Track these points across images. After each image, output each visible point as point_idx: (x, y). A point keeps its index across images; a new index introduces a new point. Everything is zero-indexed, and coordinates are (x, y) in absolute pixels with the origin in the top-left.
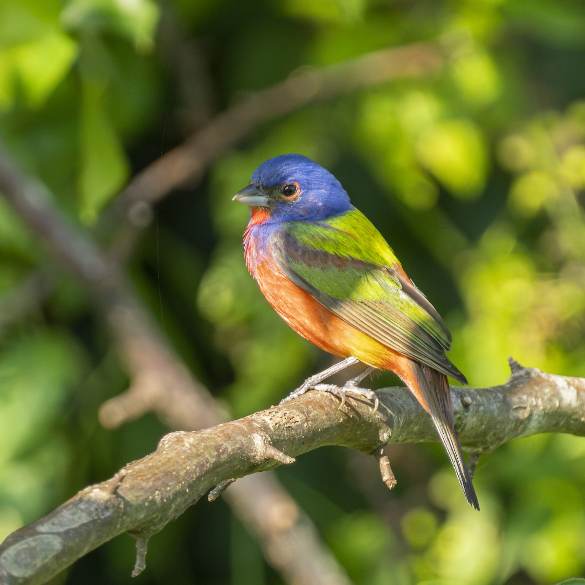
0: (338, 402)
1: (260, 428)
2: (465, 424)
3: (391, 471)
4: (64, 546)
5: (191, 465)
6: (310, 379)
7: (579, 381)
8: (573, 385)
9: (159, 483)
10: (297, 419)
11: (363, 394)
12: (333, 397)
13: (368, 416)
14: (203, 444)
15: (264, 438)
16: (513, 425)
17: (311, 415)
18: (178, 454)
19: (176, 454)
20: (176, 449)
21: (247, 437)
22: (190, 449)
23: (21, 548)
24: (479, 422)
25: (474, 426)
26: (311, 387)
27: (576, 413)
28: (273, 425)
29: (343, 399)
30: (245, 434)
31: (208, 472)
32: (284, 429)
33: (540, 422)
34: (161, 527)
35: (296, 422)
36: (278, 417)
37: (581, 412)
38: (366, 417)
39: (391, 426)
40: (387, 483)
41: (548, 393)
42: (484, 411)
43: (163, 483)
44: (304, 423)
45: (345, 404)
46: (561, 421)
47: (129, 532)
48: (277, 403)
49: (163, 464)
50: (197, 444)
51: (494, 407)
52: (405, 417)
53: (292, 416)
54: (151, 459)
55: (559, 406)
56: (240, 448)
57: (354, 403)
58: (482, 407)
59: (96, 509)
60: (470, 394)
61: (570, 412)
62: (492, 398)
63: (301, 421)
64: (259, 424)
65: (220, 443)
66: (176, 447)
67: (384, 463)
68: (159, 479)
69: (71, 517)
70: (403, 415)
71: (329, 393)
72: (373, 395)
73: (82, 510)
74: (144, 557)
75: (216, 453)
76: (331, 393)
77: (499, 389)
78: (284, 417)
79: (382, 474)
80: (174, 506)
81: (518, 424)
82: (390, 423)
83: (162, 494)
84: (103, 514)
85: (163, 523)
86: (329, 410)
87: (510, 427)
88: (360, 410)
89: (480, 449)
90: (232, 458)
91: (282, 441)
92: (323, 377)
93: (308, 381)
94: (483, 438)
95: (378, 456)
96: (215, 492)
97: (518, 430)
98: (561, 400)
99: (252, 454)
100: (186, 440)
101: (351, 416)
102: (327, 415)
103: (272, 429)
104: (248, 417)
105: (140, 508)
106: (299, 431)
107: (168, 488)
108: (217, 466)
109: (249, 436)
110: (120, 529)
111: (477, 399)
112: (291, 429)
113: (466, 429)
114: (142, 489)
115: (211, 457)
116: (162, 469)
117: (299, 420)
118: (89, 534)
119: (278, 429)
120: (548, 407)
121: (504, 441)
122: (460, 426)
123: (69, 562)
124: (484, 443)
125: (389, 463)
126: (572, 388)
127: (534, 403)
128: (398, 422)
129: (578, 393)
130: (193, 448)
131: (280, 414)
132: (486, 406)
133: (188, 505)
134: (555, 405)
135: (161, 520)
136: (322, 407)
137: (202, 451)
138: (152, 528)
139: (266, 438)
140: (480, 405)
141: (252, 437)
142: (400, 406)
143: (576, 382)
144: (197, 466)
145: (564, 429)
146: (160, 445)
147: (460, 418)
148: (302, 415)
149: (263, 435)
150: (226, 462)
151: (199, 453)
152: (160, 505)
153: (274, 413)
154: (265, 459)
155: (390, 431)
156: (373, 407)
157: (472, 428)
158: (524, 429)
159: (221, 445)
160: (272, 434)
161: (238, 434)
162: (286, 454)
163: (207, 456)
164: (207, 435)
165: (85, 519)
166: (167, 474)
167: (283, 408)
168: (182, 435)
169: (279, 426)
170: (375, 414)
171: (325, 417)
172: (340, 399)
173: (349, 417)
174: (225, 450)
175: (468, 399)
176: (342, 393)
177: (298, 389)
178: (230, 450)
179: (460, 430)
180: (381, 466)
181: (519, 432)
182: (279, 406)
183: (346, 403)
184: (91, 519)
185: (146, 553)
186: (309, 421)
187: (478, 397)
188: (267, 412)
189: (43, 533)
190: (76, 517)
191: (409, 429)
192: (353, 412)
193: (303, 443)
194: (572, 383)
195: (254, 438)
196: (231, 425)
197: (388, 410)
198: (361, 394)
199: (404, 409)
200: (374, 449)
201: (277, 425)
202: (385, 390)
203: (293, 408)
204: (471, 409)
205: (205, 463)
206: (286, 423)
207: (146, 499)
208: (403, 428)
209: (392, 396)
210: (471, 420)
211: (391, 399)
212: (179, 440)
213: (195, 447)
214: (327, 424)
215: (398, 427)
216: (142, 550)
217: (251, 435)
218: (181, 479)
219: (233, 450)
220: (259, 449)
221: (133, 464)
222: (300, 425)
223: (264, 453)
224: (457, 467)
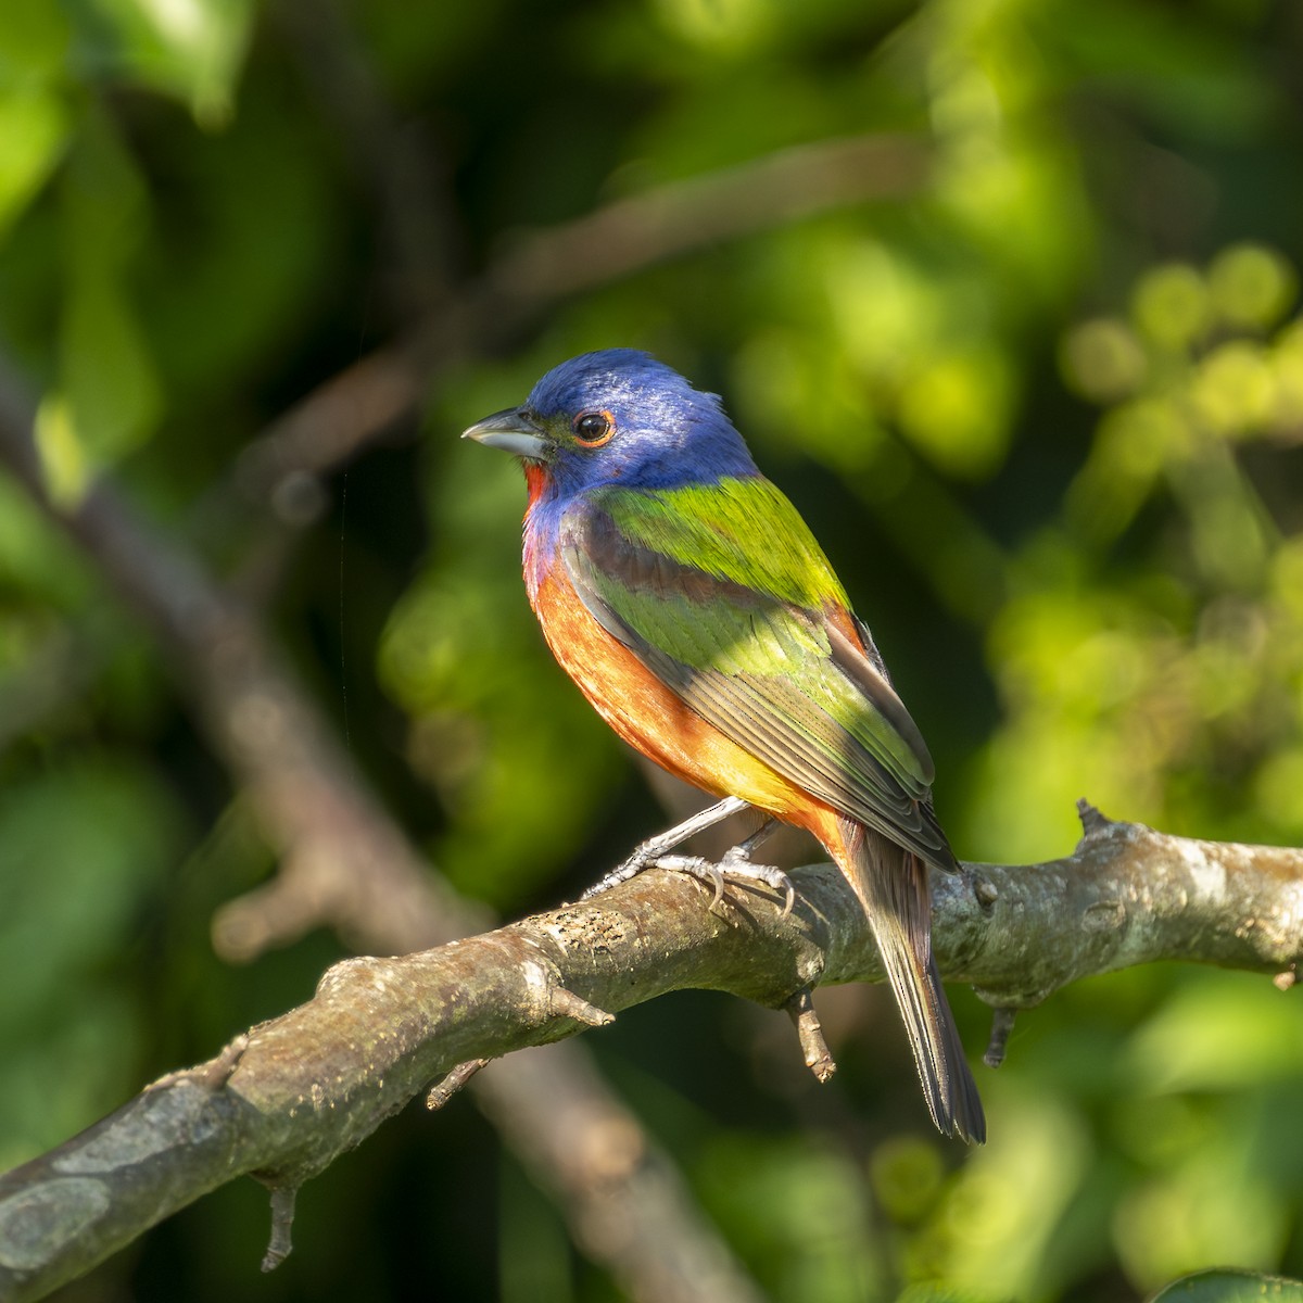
0: (708, 894)
1: (539, 949)
2: (984, 943)
3: (823, 1044)
4: (114, 1203)
5: (388, 1030)
6: (647, 846)
7: (1230, 850)
8: (1219, 859)
9: (319, 1068)
10: (619, 930)
11: (761, 877)
12: (696, 884)
13: (772, 924)
14: (415, 984)
15: (547, 971)
16: (1089, 944)
17: (649, 922)
18: (361, 1006)
19: (357, 1004)
20: (355, 995)
21: (509, 969)
22: (387, 994)
23: (20, 1206)
24: (1014, 940)
25: (1004, 947)
26: (649, 863)
27: (1223, 919)
28: (566, 943)
29: (719, 889)
30: (505, 963)
31: (425, 1044)
32: (590, 952)
33: (1146, 940)
34: (323, 1162)
35: (616, 937)
36: (577, 926)
37: (1235, 918)
38: (768, 928)
39: (824, 948)
40: (816, 1069)
41: (1164, 876)
42: (1025, 913)
43: (328, 1067)
44: (634, 940)
45: (723, 898)
46: (1192, 936)
47: (256, 1173)
48: (574, 897)
49: (329, 1027)
50: (402, 984)
51: (1046, 906)
52: (853, 928)
53: (607, 923)
54: (302, 1016)
55: (1188, 904)
56: (493, 994)
57: (741, 896)
58: (1021, 905)
59: (184, 1124)
60: (994, 879)
61: (1211, 915)
62: (1041, 886)
63: (627, 934)
64: (535, 941)
65: (452, 982)
66: (356, 989)
67: (808, 1026)
68: (318, 1059)
69: (128, 1141)
70: (848, 923)
71: (687, 876)
72: (783, 880)
73: (152, 1126)
74: (289, 1227)
75: (442, 1004)
76: (693, 875)
77: (1058, 867)
78: (590, 927)
79: (805, 1049)
80: (351, 1117)
81: (1100, 942)
82: (818, 936)
83: (325, 1091)
84: (198, 1135)
85: (327, 1155)
86: (688, 911)
87: (1080, 949)
88: (755, 912)
89: (1017, 998)
90: (479, 1015)
91: (585, 978)
92: (673, 840)
93: (641, 849)
94: (1023, 974)
95: (795, 1012)
96: (443, 1091)
97: (1100, 956)
98: (1191, 892)
99: (523, 1005)
100: (377, 974)
101: (736, 925)
102: (683, 921)
103: (565, 951)
104: (513, 926)
105: (276, 1121)
106: (622, 957)
107: (340, 1079)
108: (444, 1032)
109: (515, 966)
110: (236, 1165)
111: (1010, 888)
112: (605, 952)
113: (987, 954)
114: (283, 1079)
115: (431, 1013)
116: (326, 1037)
117: (623, 933)
118: (167, 1174)
119: (577, 952)
120: (1165, 905)
121: (1070, 978)
122: (973, 947)
123: (126, 1236)
124: (1028, 983)
125: (818, 1026)
126: (1215, 865)
127: (1135, 897)
128: (839, 939)
129: (1229, 876)
130: (393, 993)
131: (582, 920)
132: (1029, 904)
133: (383, 1115)
134: (1179, 900)
135: (324, 1149)
136: (672, 905)
137: (412, 998)
138: (305, 1165)
139: (551, 972)
140: (1013, 902)
141: (522, 969)
142: (841, 902)
143: (1225, 851)
144: (401, 1032)
145: (1198, 955)
146: (322, 986)
147: (972, 930)
148: (628, 922)
149: (544, 964)
150: (464, 1023)
151: (407, 1002)
152: (320, 1115)
153: (568, 918)
154: (550, 1017)
155: (820, 957)
156: (783, 905)
157: (1000, 952)
158: (1114, 952)
159: (454, 987)
160: (565, 964)
161: (490, 962)
162: (594, 1004)
163: (423, 1009)
164: (423, 965)
165: (158, 1144)
166: (337, 1047)
167: (587, 907)
168: (369, 967)
169: (579, 947)
170: (787, 921)
171: (679, 927)
172: (712, 888)
173: (731, 926)
174: (463, 997)
175: (991, 889)
176: (716, 874)
177: (620, 868)
178: (473, 996)
179: (973, 955)
180: (801, 1032)
181: (1101, 960)
182: (581, 903)
183: (725, 897)
184: (170, 1144)
185: (292, 1219)
186: (645, 934)
187: (1012, 884)
188: (554, 915)
189: (67, 1175)
190: (139, 1141)
191: (864, 952)
192: (741, 917)
193: (633, 983)
194: (1215, 853)
195: (525, 972)
196: (475, 943)
197: (816, 911)
198: (756, 877)
199: (852, 911)
200: (789, 996)
201: (576, 944)
202: (810, 868)
203: (610, 908)
204: (996, 911)
205: (419, 1025)
206: (595, 939)
207: (292, 1103)
208: (848, 950)
209: (825, 882)
210: (996, 935)
211: (823, 888)
212: (363, 976)
213: (396, 989)
214: (684, 942)
215: (838, 949)
216: (283, 1212)
217: (519, 965)
218: (366, 1059)
219: (481, 996)
220: (536, 996)
221: (264, 1028)
222: (624, 943)
223: (546, 1004)
224: (921, 1052)
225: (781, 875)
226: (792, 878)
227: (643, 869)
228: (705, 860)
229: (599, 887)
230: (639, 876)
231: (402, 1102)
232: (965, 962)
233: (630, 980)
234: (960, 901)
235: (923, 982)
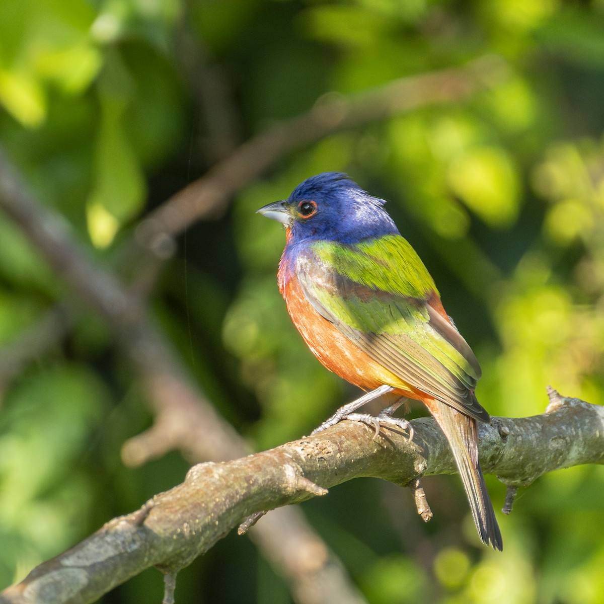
0: (372, 432)
1: (292, 459)
2: (503, 455)
3: (427, 502)
4: (90, 581)
5: (220, 498)
6: (343, 409)
9: (187, 515)
10: (330, 449)
11: (398, 424)
12: (366, 427)
13: (402, 446)
14: (233, 475)
15: (296, 469)
16: (552, 456)
18: (207, 486)
19: (205, 485)
20: (205, 481)
21: (278, 468)
22: (220, 480)
23: (46, 582)
24: (517, 453)
25: (512, 457)
26: (344, 417)
28: (305, 456)
29: (377, 429)
30: (275, 465)
31: (238, 504)
32: (316, 460)
33: (580, 453)
34: (189, 561)
35: (328, 453)
36: (310, 447)
38: (400, 447)
39: (427, 458)
40: (423, 515)
41: (588, 423)
42: (522, 441)
43: (192, 515)
44: (337, 454)
45: (379, 434)
46: (601, 452)
47: (158, 565)
48: (308, 433)
49: (192, 496)
50: (227, 475)
51: (533, 437)
52: (441, 448)
53: (324, 446)
54: (179, 491)
55: (600, 436)
56: (271, 480)
57: (388, 433)
58: (520, 437)
59: (123, 542)
60: (508, 424)
62: (530, 428)
63: (334, 451)
64: (290, 454)
65: (250, 474)
66: (205, 478)
67: (419, 495)
68: (187, 511)
69: (97, 550)
70: (439, 446)
71: (362, 423)
72: (408, 425)
73: (108, 543)
74: (173, 592)
75: (246, 485)
76: (365, 423)
77: (537, 418)
78: (316, 448)
79: (418, 506)
80: (203, 539)
81: (558, 455)
82: (424, 453)
83: (190, 527)
84: (130, 548)
85: (191, 557)
87: (548, 458)
88: (394, 441)
89: (518, 481)
90: (263, 490)
91: (314, 472)
92: (355, 406)
93: (340, 410)
94: (521, 470)
95: (414, 489)
96: (246, 526)
97: (558, 462)
98: (601, 431)
99: (284, 485)
100: (215, 471)
101: (385, 447)
102: (360, 445)
103: (304, 460)
104: (279, 447)
105: (167, 541)
106: (331, 462)
107: (197, 521)
108: (247, 498)
109: (280, 467)
110: (148, 562)
111: (515, 429)
112: (323, 460)
113: (504, 460)
114: (170, 521)
115: (241, 489)
116: (190, 501)
117: (331, 450)
118: (116, 567)
119: (310, 460)
120: (588, 437)
121: (543, 472)
122: (497, 457)
123: (96, 596)
124: (523, 474)
125: (424, 495)
127: (574, 433)
128: (434, 453)
130: (223, 480)
131: (312, 445)
132: (524, 436)
133: (218, 537)
134: (595, 435)
135: (190, 554)
136: (355, 437)
137: (231, 482)
138: (181, 562)
139: (298, 469)
140: (516, 435)
141: (283, 468)
142: (435, 436)
144: (226, 498)
146: (188, 476)
147: (497, 449)
148: (334, 446)
149: (294, 465)
150: (257, 494)
151: (229, 484)
152: (188, 538)
153: (306, 444)
154: (297, 491)
155: (425, 462)
156: (408, 437)
157: (510, 459)
158: (564, 460)
159: (251, 477)
160: (304, 465)
161: (269, 465)
162: (318, 485)
163: (237, 487)
164: (237, 466)
165: (111, 552)
166: (196, 506)
167: (314, 438)
168: (211, 467)
169: (311, 457)
170: (409, 445)
171: (358, 448)
172: (374, 429)
173: (383, 447)
174: (256, 481)
175: (506, 429)
176: (376, 422)
177: (330, 419)
178: (260, 481)
179: (497, 461)
180: (416, 498)
182: (311, 436)
183: (381, 434)
184: (117, 552)
185: (174, 587)
186: (342, 451)
187: (516, 427)
188: (298, 442)
189: (67, 567)
190: (102, 551)
191: (445, 460)
192: (387, 443)
193: (336, 475)
195: (285, 469)
196: (261, 455)
197: (423, 440)
198: (395, 424)
199: (440, 439)
200: (408, 480)
201: (309, 456)
202: (420, 419)
203: (326, 438)
204: (508, 440)
205: (235, 495)
206: (318, 454)
207: (174, 532)
208: (438, 458)
209: (427, 426)
210: (509, 451)
211: (426, 429)
212: (208, 472)
213: (224, 478)
214: (361, 455)
215: (433, 458)
216: (170, 584)
217: (282, 466)
218: (210, 511)
219: (264, 481)
220: (290, 481)
221: (161, 496)
222: (332, 456)
223: (295, 485)
225: (407, 423)
226: (412, 424)
228: (371, 416)
229: (320, 429)
230: (339, 423)
231: (227, 531)
232: (494, 464)
233: (335, 473)
234: (491, 435)
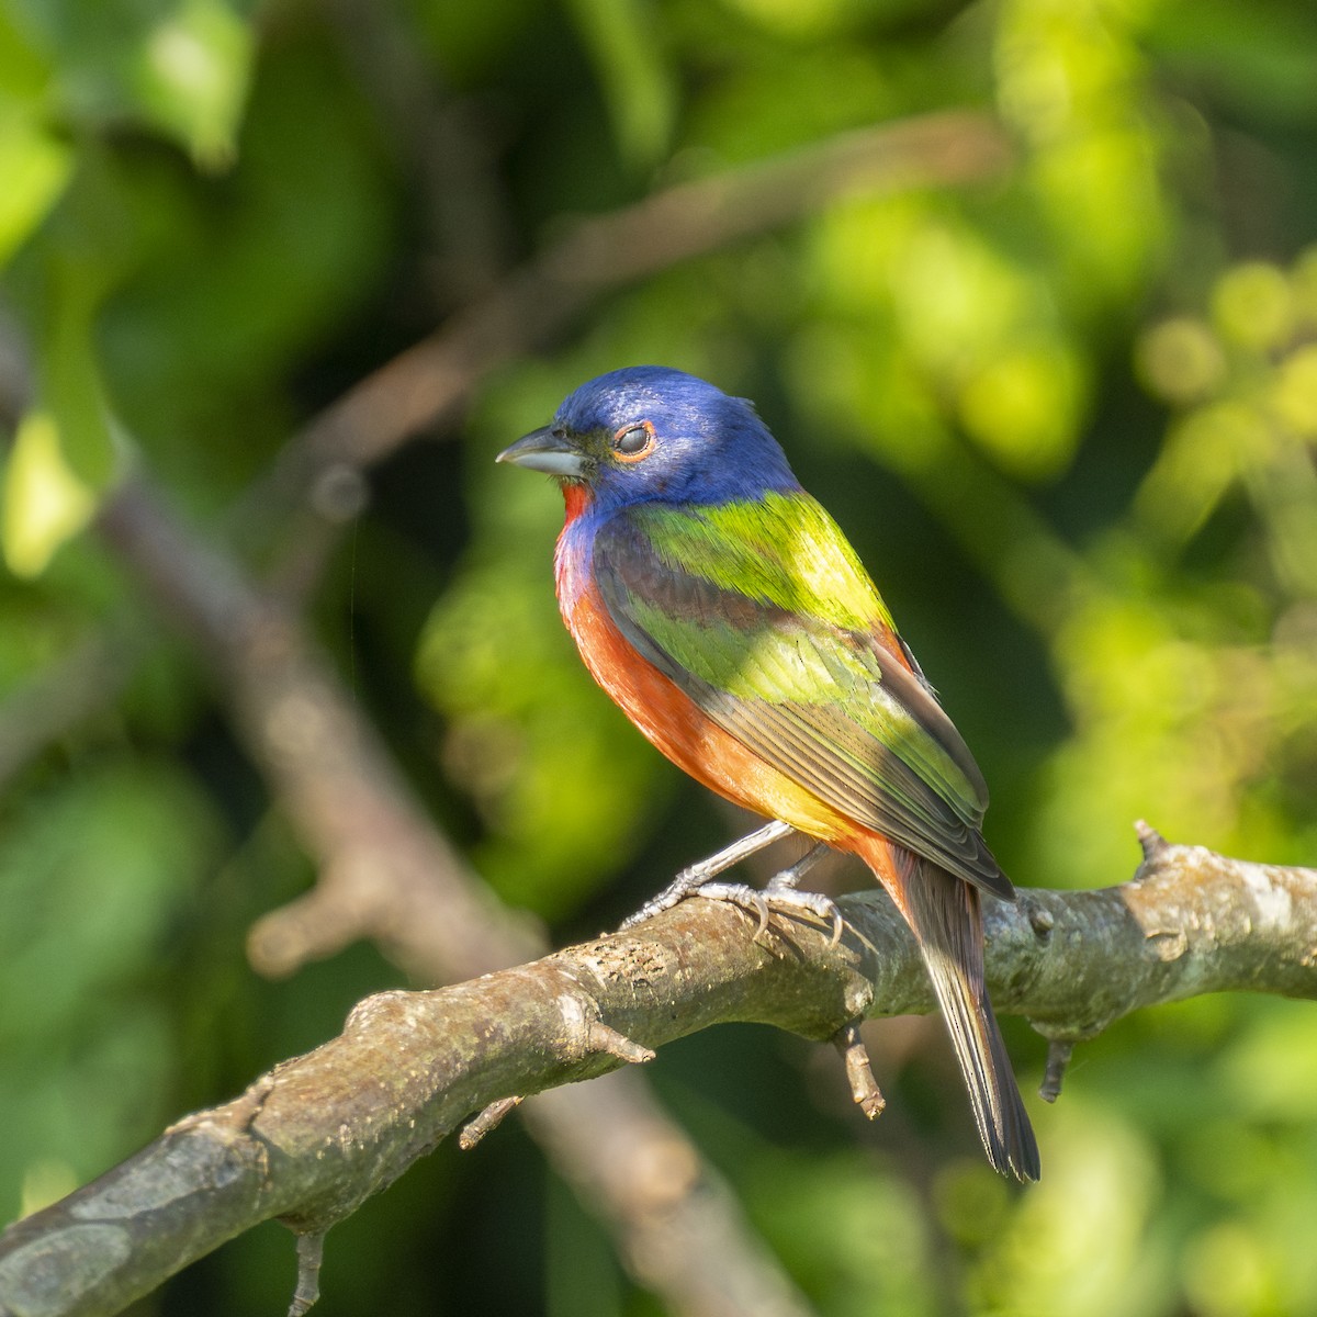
0: (752, 924)
1: (577, 982)
2: (1040, 973)
3: (872, 1078)
4: (135, 1252)
5: (419, 1068)
6: (689, 873)
7: (1297, 875)
8: (1284, 885)
9: (347, 1108)
10: (660, 961)
11: (808, 906)
12: (740, 914)
13: (819, 954)
14: (447, 1019)
15: (584, 1005)
16: (1148, 975)
17: (690, 954)
18: (391, 1042)
19: (386, 1041)
20: (385, 1032)
21: (546, 1003)
22: (418, 1030)
23: (37, 1254)
24: (1071, 969)
25: (1060, 977)
26: (691, 891)
27: (1289, 947)
28: (604, 976)
29: (763, 918)
30: (540, 997)
31: (458, 1082)
32: (629, 985)
33: (1208, 968)
34: (351, 1207)
35: (656, 969)
36: (616, 958)
37: (1301, 945)
38: (815, 958)
39: (873, 979)
40: (865, 1105)
41: (1226, 902)
42: (1082, 943)
43: (357, 1107)
44: (675, 972)
45: (768, 928)
46: (1256, 965)
47: (282, 1217)
48: (613, 927)
49: (357, 1064)
50: (435, 1019)
51: (1105, 934)
52: (904, 958)
53: (647, 954)
54: (329, 1053)
55: (1252, 932)
56: (531, 1029)
57: (787, 926)
58: (1077, 933)
59: (207, 1168)
60: (1050, 906)
61: (1276, 943)
62: (1099, 913)
63: (668, 966)
64: (572, 973)
65: (486, 1017)
66: (387, 1025)
67: (856, 1061)
68: (347, 1098)
69: (148, 1185)
70: (898, 953)
71: (731, 904)
72: (830, 909)
73: (174, 1169)
74: (317, 1273)
75: (476, 1040)
76: (736, 904)
77: (1116, 893)
78: (630, 959)
79: (853, 1084)
80: (381, 1159)
81: (1160, 971)
82: (867, 968)
83: (354, 1132)
84: (221, 1178)
85: (356, 1198)
86: (731, 942)
87: (1140, 978)
88: (800, 942)
89: (1074, 1029)
90: (513, 1051)
91: (624, 1012)
92: (716, 867)
93: (683, 877)
94: (1080, 1005)
95: (843, 1046)
96: (477, 1129)
97: (1159, 987)
98: (1255, 918)
99: (559, 1041)
100: (408, 1009)
101: (782, 956)
102: (726, 952)
103: (603, 984)
104: (550, 957)
105: (304, 1164)
106: (663, 989)
107: (369, 1120)
108: (478, 1068)
109: (552, 1001)
110: (261, 1211)
111: (1067, 916)
112: (645, 984)
113: (1042, 985)
114: (310, 1120)
115: (465, 1049)
116: (355, 1076)
117: (664, 965)
118: (189, 1221)
119: (616, 985)
120: (1228, 933)
121: (1130, 1008)
122: (1028, 978)
123: (146, 1284)
124: (1083, 1014)
125: (867, 1060)
126: (1280, 891)
127: (1196, 925)
128: (889, 969)
129: (1294, 903)
130: (425, 1029)
131: (620, 952)
132: (1087, 931)
133: (413, 1156)
134: (1242, 927)
135: (351, 1194)
136: (715, 935)
137: (444, 1034)
138: (333, 1208)
139: (589, 1006)
140: (1070, 930)
141: (558, 1003)
142: (891, 933)
143: (1291, 877)
144: (433, 1070)
145: (1263, 984)
146: (351, 1021)
147: (1027, 960)
148: (670, 954)
149: (582, 998)
150: (499, 1060)
151: (439, 1038)
152: (349, 1157)
153: (607, 949)
154: (588, 1053)
155: (869, 989)
156: (830, 934)
157: (1056, 982)
158: (1175, 982)
159: (488, 1022)
160: (604, 997)
161: (525, 996)
162: (634, 1040)
163: (456, 1045)
164: (456, 1000)
165: (181, 1189)
166: (366, 1086)
167: (626, 937)
168: (399, 1001)
169: (618, 979)
170: (834, 952)
171: (722, 958)
172: (756, 918)
173: (777, 957)
174: (498, 1031)
175: (1046, 917)
176: (761, 903)
177: (661, 896)
178: (507, 1032)
179: (1027, 986)
180: (849, 1067)
181: (1162, 989)
182: (620, 933)
183: (770, 926)
184: (195, 1189)
185: (319, 1265)
186: (687, 966)
187: (1069, 911)
188: (591, 946)
189: (85, 1221)
190: (160, 1185)
191: (915, 983)
192: (785, 947)
193: (674, 1017)
194: (1280, 879)
195: (562, 1006)
196: (509, 976)
197: (865, 941)
198: (802, 905)
199: (902, 939)
200: (833, 1029)
201: (615, 977)
202: (858, 896)
203: (650, 938)
204: (1052, 939)
205: (452, 1062)
206: (634, 972)
207: (319, 1144)
208: (898, 981)
209: (874, 910)
210: (1052, 964)
211: (873, 917)
212: (393, 1011)
213: (428, 1025)
214: (728, 974)
215: (888, 979)
216: (310, 1259)
217: (556, 999)
218: (397, 1098)
219: (516, 1032)
220: (573, 1031)
221: (291, 1066)
222: (665, 976)
223: (584, 1039)
224: (976, 1087)
225: (828, 903)
226: (840, 907)
227: (685, 897)
228: (750, 888)
229: (639, 917)
230: (680, 905)
231: (435, 1143)
232: (1020, 993)
233: (672, 1014)
234: (1015, 929)
235: (977, 1014)
